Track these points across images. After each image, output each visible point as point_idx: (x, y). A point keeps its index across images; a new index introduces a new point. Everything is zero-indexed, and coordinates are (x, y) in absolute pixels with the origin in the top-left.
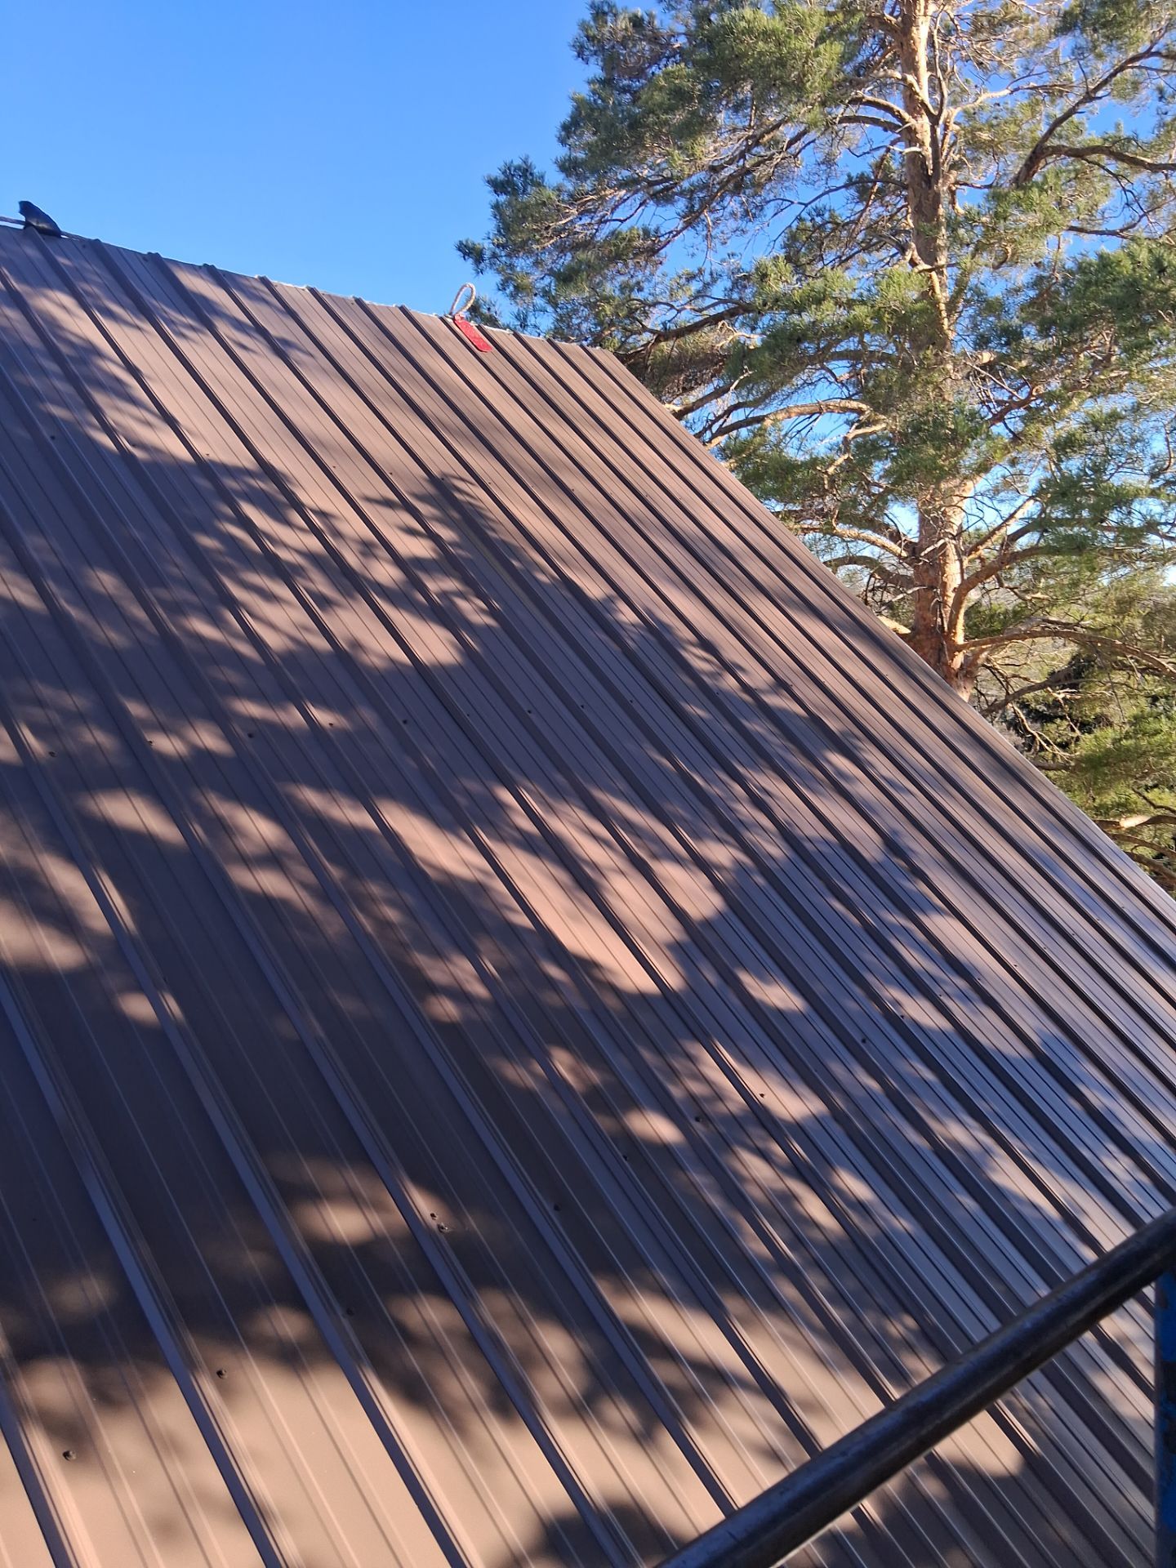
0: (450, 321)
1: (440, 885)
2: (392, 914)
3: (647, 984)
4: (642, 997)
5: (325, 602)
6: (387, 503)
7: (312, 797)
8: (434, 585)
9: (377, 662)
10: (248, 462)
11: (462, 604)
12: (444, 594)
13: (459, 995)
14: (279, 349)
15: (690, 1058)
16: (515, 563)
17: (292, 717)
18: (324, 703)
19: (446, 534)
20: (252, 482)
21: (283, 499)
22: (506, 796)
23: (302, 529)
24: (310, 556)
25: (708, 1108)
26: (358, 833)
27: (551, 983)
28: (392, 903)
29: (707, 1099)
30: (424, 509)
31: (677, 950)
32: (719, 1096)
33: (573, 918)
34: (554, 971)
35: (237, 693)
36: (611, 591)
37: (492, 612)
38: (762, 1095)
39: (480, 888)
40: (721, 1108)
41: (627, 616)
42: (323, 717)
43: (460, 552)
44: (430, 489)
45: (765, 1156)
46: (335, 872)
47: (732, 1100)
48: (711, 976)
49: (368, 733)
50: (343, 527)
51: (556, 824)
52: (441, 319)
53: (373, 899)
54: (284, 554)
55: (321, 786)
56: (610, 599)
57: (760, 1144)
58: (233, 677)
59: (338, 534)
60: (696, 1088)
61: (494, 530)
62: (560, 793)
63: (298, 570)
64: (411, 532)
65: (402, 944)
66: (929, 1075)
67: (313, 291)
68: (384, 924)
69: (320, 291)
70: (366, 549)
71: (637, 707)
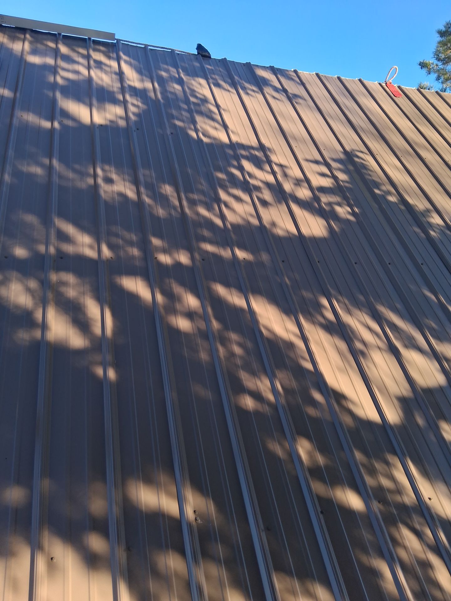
0: (384, 85)
1: (269, 340)
2: (237, 350)
3: (373, 415)
4: (368, 424)
5: (265, 203)
6: (316, 162)
7: (221, 290)
8: (324, 199)
9: (280, 232)
10: (254, 142)
11: (338, 209)
12: (330, 204)
13: (257, 396)
14: (291, 98)
15: (387, 463)
16: (377, 191)
17: (226, 253)
18: (242, 247)
19: (342, 176)
20: (253, 152)
21: (264, 159)
22: (325, 302)
23: (268, 172)
24: (268, 184)
25: (389, 497)
26: (237, 310)
27: (314, 403)
28: (240, 345)
29: (390, 491)
30: (334, 165)
31: (403, 401)
32: (399, 491)
33: (339, 369)
34: (318, 396)
35: (205, 240)
36: (429, 206)
37: (354, 214)
38: (430, 499)
39: (290, 345)
40: (398, 498)
41: (436, 220)
42: (241, 254)
43: (347, 185)
44: (342, 156)
45: (419, 534)
46: (216, 325)
47: (408, 495)
48: (420, 421)
49: (261, 264)
50: (289, 172)
51: (348, 319)
52: (380, 84)
53: (230, 341)
54: (252, 182)
55: (227, 284)
56: (428, 211)
57: (418, 527)
58: (206, 233)
59: (285, 175)
60: (385, 483)
61: (370, 175)
62: (358, 305)
63: (257, 189)
64: (323, 175)
65: (236, 366)
67: (317, 75)
68: (232, 354)
69: (321, 74)
70: (298, 182)
71: (424, 267)
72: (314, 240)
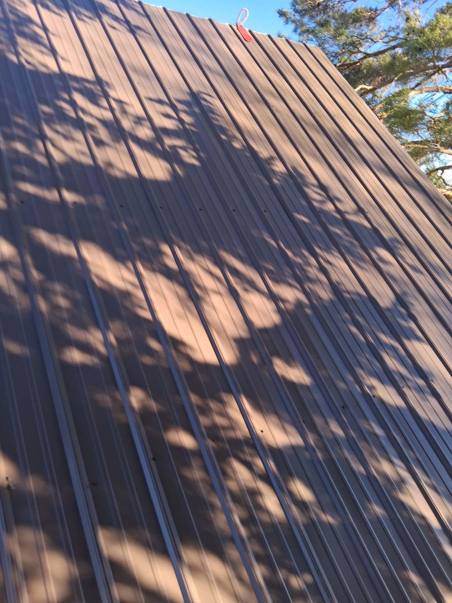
0: (235, 27)
1: (102, 291)
2: (63, 302)
3: (211, 358)
4: (205, 367)
5: (100, 143)
6: (160, 102)
7: (43, 237)
8: (168, 142)
9: (118, 174)
10: (89, 75)
11: (182, 152)
12: (174, 147)
13: (86, 348)
14: (133, 30)
15: (222, 402)
16: (223, 137)
17: (52, 195)
18: (71, 188)
19: (187, 118)
20: (87, 85)
21: (101, 94)
22: (166, 249)
23: (104, 108)
24: (104, 123)
25: (223, 433)
26: (65, 259)
27: (150, 352)
28: (65, 296)
29: (224, 428)
30: (179, 106)
31: (240, 342)
32: (233, 427)
33: (179, 316)
34: (154, 344)
35: (24, 179)
36: (274, 154)
37: (199, 159)
38: (262, 431)
39: (126, 295)
40: (231, 434)
41: (279, 167)
42: (69, 197)
43: (193, 128)
44: (188, 98)
45: (249, 466)
46: (35, 275)
47: (240, 429)
48: (255, 359)
49: (93, 208)
50: (129, 109)
51: (190, 266)
52: (231, 26)
53: (55, 293)
54: (87, 119)
55: (51, 230)
56: (272, 158)
57: (249, 458)
58: (26, 171)
59: (124, 112)
60: (219, 420)
61: (217, 120)
62: (200, 251)
63: (91, 127)
64: (168, 116)
65: (62, 319)
66: (379, 431)
67: (164, 9)
68: (55, 307)
69: (168, 9)
70: (138, 120)
71: (266, 215)
72: (156, 183)
